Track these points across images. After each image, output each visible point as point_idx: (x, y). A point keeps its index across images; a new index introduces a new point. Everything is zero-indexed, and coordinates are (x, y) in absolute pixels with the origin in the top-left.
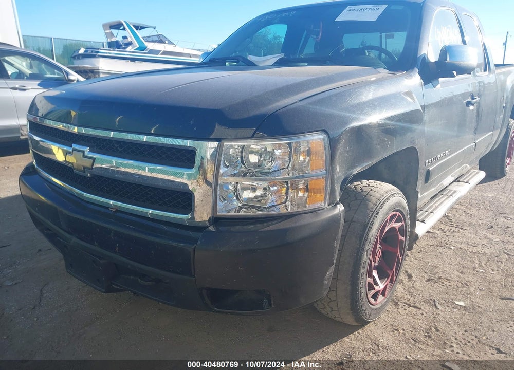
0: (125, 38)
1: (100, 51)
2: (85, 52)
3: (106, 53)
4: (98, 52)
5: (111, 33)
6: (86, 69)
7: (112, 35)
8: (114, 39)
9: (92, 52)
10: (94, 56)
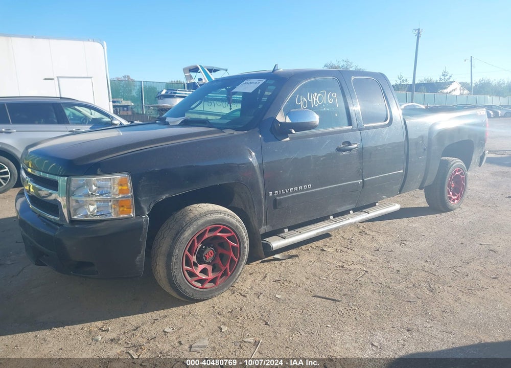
0: (200, 79)
1: (178, 92)
2: (166, 93)
3: (183, 94)
4: (176, 93)
5: (190, 75)
6: (165, 107)
7: (191, 77)
8: (192, 81)
9: (171, 92)
10: (173, 97)
